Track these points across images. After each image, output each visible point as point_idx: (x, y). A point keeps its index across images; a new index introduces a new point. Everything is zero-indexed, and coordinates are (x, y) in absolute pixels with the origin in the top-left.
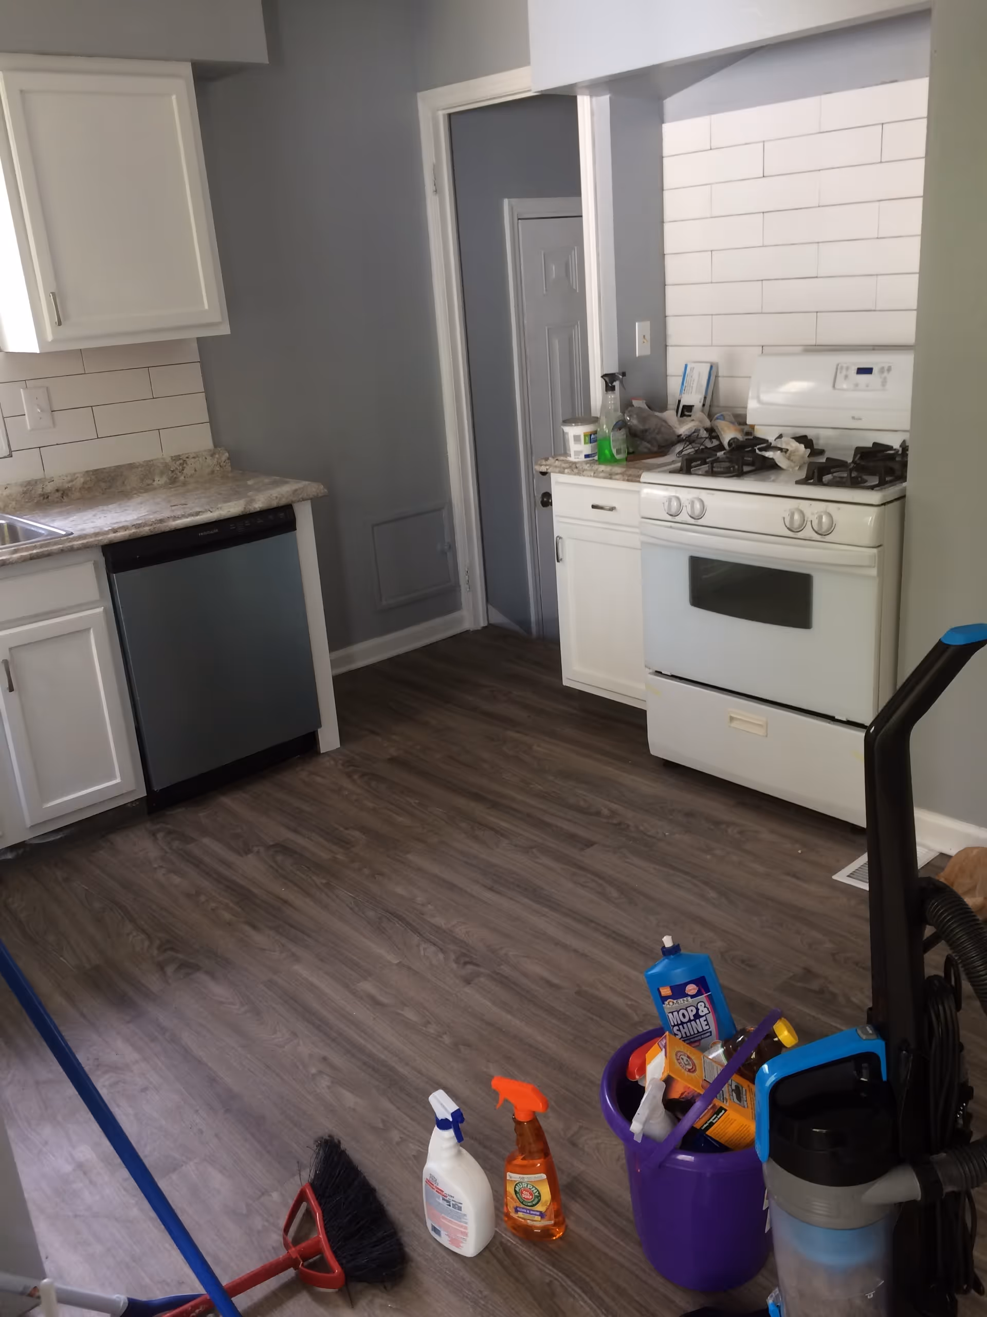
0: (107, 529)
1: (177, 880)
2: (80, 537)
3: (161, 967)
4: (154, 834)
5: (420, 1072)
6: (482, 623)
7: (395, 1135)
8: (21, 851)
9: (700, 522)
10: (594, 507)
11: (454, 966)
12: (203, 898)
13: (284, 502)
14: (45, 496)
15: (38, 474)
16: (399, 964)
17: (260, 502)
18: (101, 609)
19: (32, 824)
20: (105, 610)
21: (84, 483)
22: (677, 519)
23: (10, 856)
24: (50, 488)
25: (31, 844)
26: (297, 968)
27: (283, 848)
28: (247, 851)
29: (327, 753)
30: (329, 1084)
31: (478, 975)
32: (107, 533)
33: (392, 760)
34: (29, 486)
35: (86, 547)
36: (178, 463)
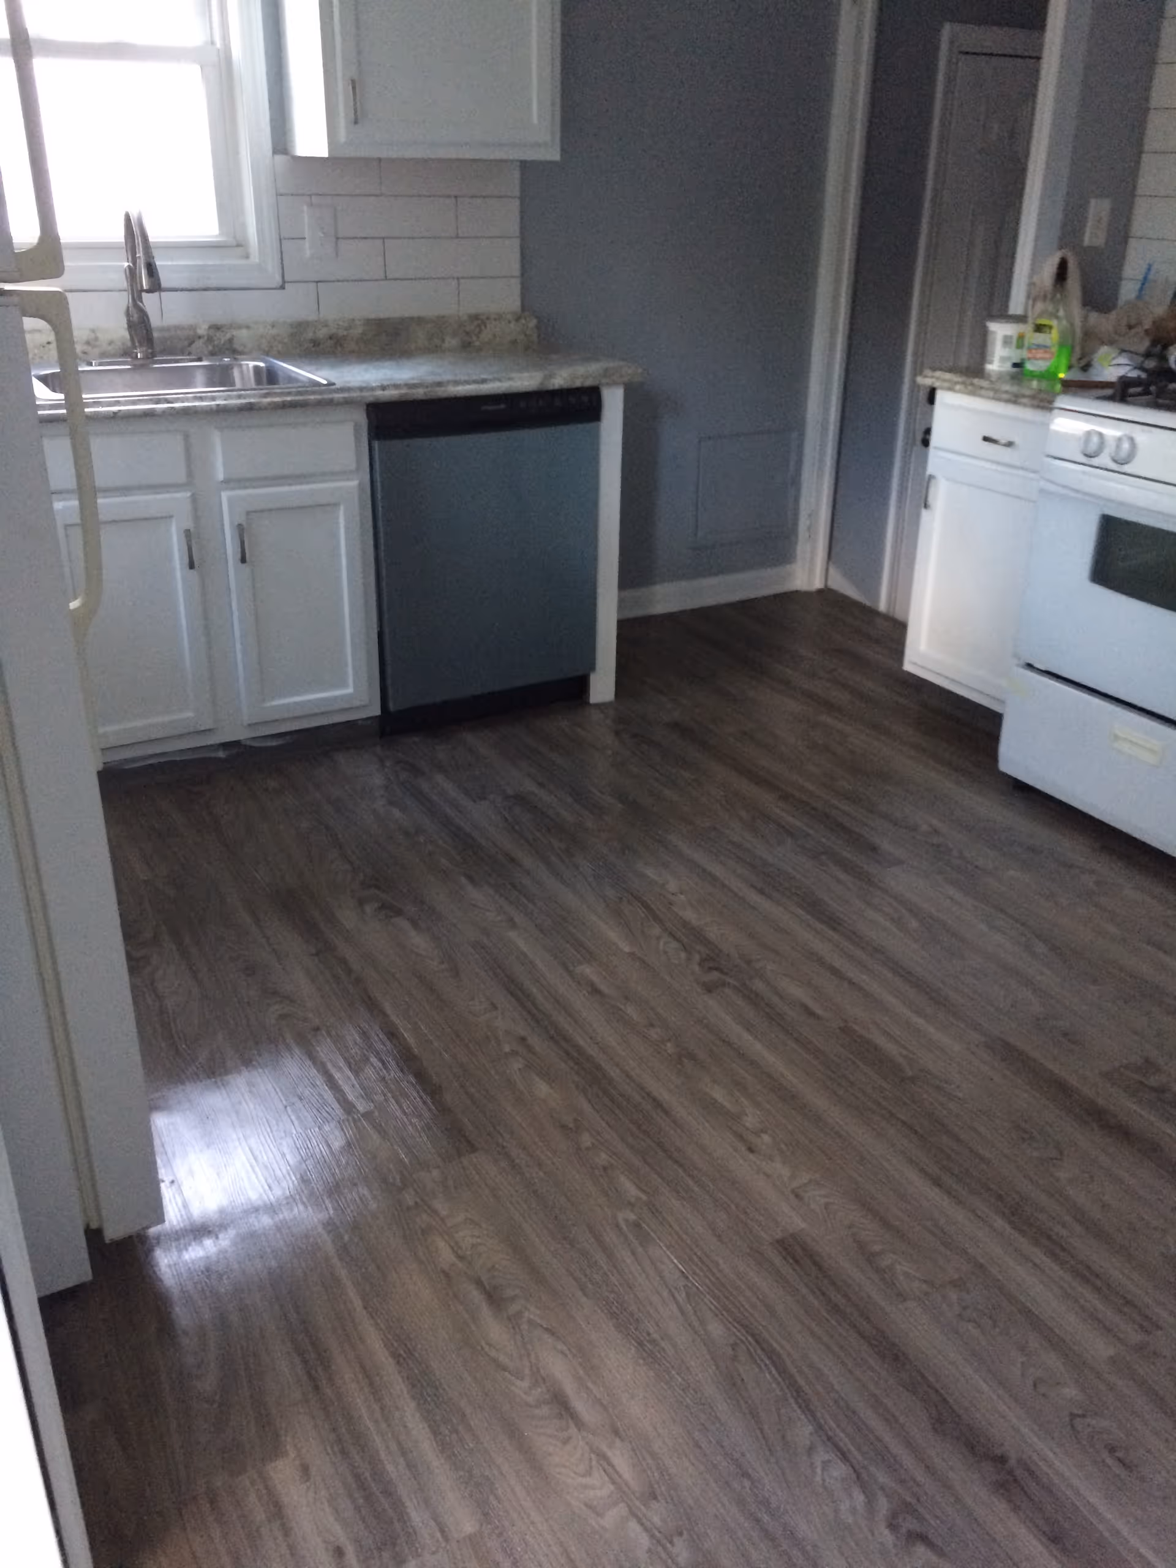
0: (374, 385)
1: (396, 813)
2: (342, 390)
3: (361, 902)
4: (382, 761)
5: (628, 1076)
6: (818, 584)
7: (586, 1140)
8: (234, 751)
9: (1126, 468)
10: (986, 439)
11: (697, 968)
12: (422, 839)
13: (589, 383)
14: (316, 343)
15: (312, 317)
16: (632, 954)
17: (562, 377)
18: (354, 483)
19: (249, 722)
20: (361, 486)
21: (364, 334)
22: (1095, 461)
23: (221, 754)
24: (322, 333)
25: (245, 746)
26: (512, 934)
27: (521, 799)
28: (483, 798)
29: (598, 706)
30: (521, 1066)
31: (724, 984)
32: (373, 389)
33: (675, 726)
34: (300, 327)
35: (347, 402)
36: (476, 323)
